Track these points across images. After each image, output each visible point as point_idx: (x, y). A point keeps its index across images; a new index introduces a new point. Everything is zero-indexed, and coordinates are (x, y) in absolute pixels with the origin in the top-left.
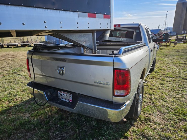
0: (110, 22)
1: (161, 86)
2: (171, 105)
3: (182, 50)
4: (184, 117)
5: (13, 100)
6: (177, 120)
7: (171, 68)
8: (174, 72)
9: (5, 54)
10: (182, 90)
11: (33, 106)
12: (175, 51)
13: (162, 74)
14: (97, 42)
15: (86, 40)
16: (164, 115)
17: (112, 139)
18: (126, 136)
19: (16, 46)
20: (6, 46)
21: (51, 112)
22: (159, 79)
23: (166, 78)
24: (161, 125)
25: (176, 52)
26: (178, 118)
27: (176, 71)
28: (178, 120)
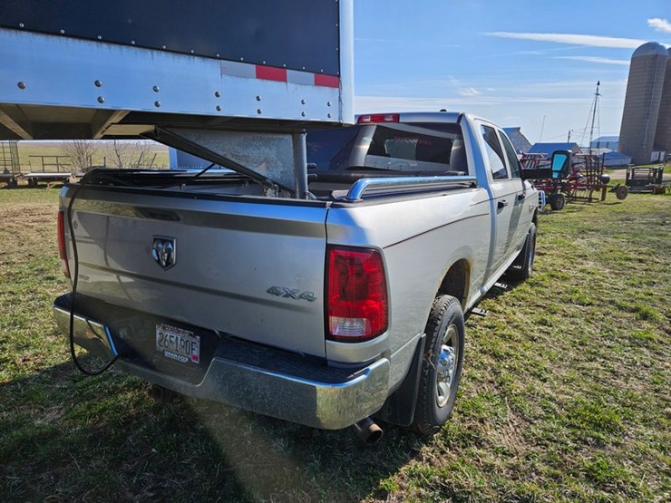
0: (340, 100)
1: (541, 331)
2: (562, 392)
3: (643, 215)
4: (596, 433)
5: (11, 361)
6: (569, 442)
7: (589, 273)
8: (596, 286)
9: (16, 207)
10: (609, 347)
11: (79, 384)
12: (620, 217)
13: (552, 292)
14: (308, 167)
15: (270, 159)
16: (531, 423)
17: (334, 498)
18: (383, 489)
19: (60, 183)
20: (27, 182)
21: (137, 404)
22: (540, 306)
23: (563, 306)
24: (513, 456)
25: (622, 220)
26: (576, 436)
27: (602, 283)
28: (574, 441)
